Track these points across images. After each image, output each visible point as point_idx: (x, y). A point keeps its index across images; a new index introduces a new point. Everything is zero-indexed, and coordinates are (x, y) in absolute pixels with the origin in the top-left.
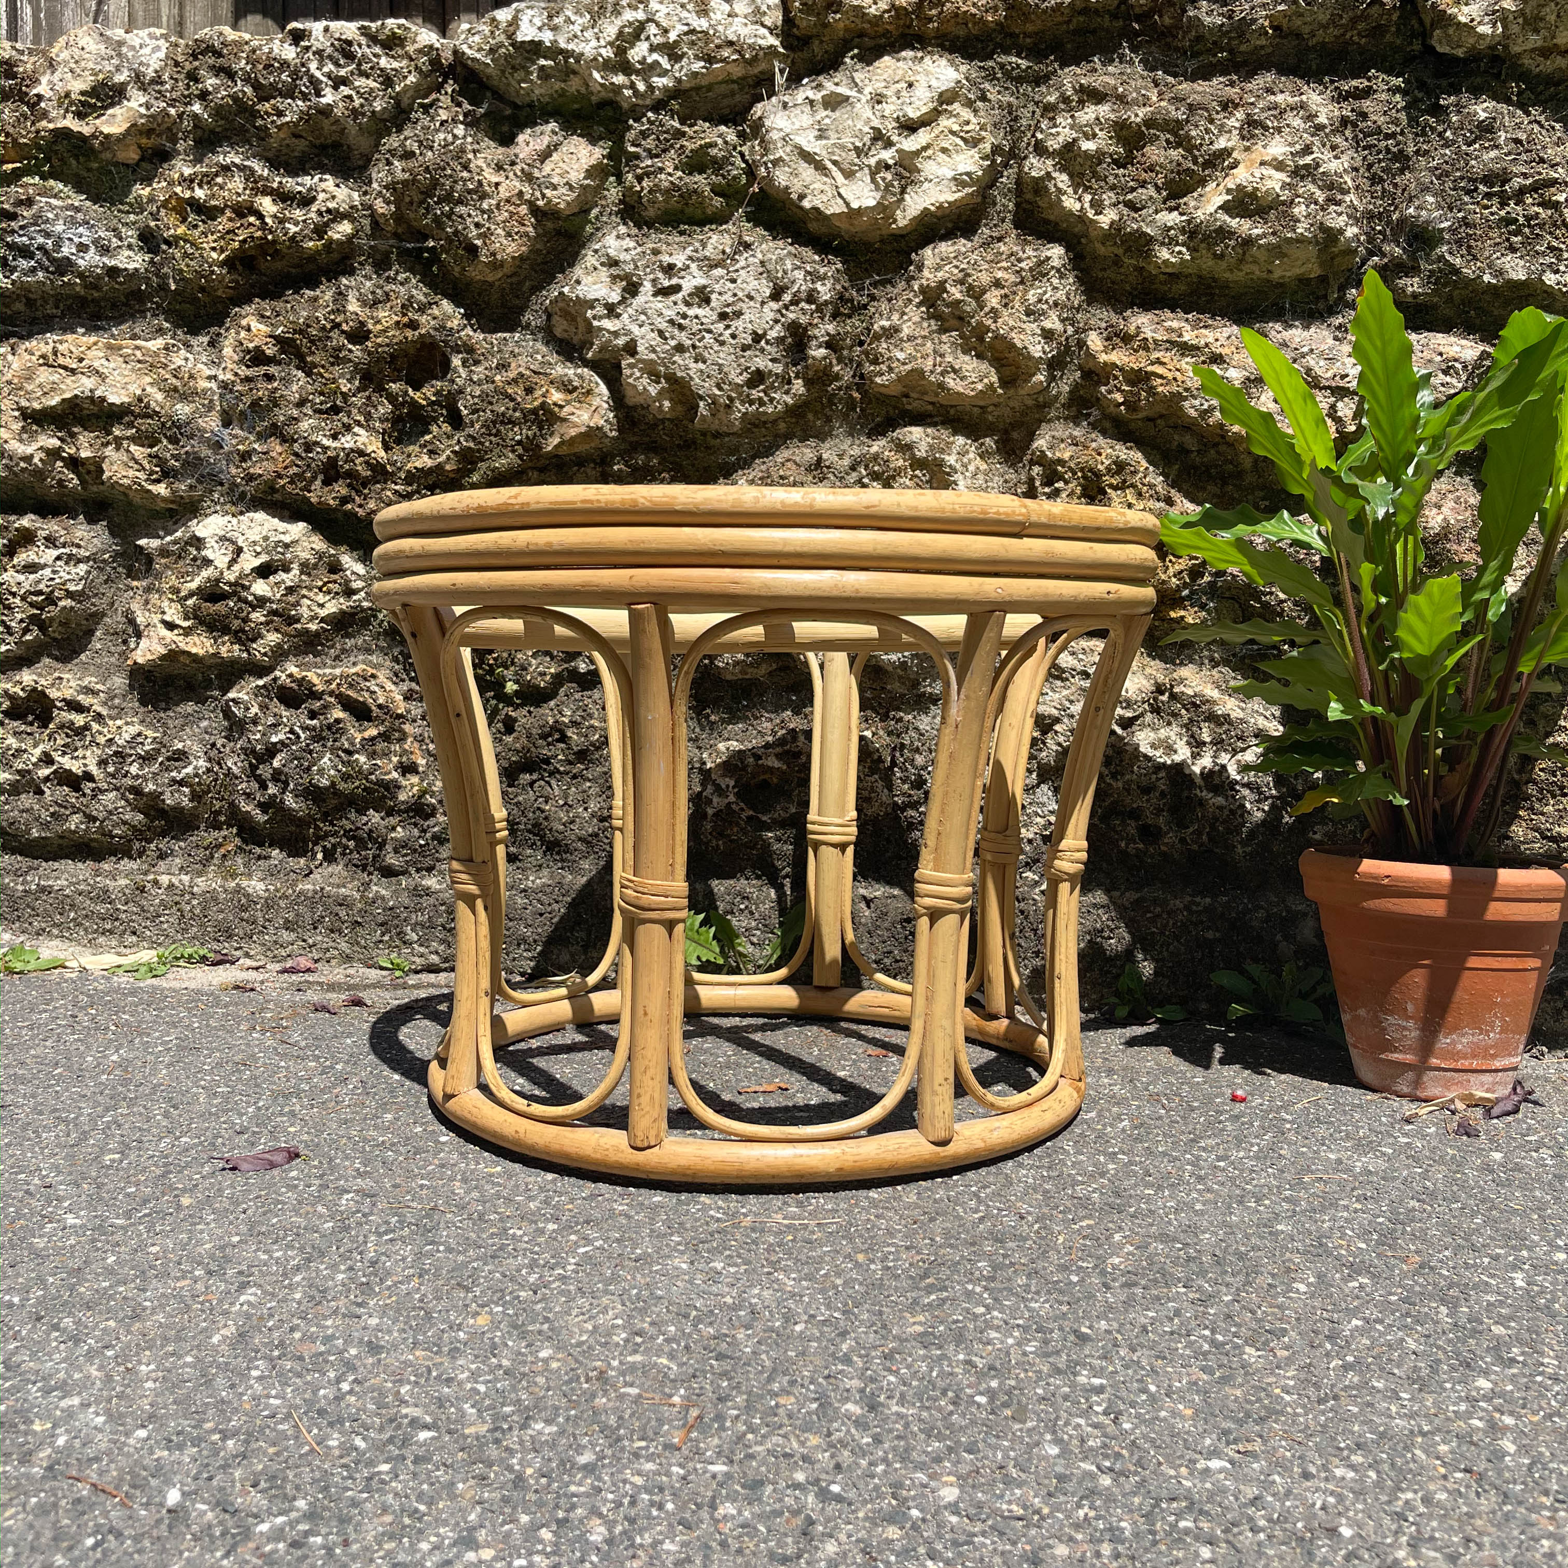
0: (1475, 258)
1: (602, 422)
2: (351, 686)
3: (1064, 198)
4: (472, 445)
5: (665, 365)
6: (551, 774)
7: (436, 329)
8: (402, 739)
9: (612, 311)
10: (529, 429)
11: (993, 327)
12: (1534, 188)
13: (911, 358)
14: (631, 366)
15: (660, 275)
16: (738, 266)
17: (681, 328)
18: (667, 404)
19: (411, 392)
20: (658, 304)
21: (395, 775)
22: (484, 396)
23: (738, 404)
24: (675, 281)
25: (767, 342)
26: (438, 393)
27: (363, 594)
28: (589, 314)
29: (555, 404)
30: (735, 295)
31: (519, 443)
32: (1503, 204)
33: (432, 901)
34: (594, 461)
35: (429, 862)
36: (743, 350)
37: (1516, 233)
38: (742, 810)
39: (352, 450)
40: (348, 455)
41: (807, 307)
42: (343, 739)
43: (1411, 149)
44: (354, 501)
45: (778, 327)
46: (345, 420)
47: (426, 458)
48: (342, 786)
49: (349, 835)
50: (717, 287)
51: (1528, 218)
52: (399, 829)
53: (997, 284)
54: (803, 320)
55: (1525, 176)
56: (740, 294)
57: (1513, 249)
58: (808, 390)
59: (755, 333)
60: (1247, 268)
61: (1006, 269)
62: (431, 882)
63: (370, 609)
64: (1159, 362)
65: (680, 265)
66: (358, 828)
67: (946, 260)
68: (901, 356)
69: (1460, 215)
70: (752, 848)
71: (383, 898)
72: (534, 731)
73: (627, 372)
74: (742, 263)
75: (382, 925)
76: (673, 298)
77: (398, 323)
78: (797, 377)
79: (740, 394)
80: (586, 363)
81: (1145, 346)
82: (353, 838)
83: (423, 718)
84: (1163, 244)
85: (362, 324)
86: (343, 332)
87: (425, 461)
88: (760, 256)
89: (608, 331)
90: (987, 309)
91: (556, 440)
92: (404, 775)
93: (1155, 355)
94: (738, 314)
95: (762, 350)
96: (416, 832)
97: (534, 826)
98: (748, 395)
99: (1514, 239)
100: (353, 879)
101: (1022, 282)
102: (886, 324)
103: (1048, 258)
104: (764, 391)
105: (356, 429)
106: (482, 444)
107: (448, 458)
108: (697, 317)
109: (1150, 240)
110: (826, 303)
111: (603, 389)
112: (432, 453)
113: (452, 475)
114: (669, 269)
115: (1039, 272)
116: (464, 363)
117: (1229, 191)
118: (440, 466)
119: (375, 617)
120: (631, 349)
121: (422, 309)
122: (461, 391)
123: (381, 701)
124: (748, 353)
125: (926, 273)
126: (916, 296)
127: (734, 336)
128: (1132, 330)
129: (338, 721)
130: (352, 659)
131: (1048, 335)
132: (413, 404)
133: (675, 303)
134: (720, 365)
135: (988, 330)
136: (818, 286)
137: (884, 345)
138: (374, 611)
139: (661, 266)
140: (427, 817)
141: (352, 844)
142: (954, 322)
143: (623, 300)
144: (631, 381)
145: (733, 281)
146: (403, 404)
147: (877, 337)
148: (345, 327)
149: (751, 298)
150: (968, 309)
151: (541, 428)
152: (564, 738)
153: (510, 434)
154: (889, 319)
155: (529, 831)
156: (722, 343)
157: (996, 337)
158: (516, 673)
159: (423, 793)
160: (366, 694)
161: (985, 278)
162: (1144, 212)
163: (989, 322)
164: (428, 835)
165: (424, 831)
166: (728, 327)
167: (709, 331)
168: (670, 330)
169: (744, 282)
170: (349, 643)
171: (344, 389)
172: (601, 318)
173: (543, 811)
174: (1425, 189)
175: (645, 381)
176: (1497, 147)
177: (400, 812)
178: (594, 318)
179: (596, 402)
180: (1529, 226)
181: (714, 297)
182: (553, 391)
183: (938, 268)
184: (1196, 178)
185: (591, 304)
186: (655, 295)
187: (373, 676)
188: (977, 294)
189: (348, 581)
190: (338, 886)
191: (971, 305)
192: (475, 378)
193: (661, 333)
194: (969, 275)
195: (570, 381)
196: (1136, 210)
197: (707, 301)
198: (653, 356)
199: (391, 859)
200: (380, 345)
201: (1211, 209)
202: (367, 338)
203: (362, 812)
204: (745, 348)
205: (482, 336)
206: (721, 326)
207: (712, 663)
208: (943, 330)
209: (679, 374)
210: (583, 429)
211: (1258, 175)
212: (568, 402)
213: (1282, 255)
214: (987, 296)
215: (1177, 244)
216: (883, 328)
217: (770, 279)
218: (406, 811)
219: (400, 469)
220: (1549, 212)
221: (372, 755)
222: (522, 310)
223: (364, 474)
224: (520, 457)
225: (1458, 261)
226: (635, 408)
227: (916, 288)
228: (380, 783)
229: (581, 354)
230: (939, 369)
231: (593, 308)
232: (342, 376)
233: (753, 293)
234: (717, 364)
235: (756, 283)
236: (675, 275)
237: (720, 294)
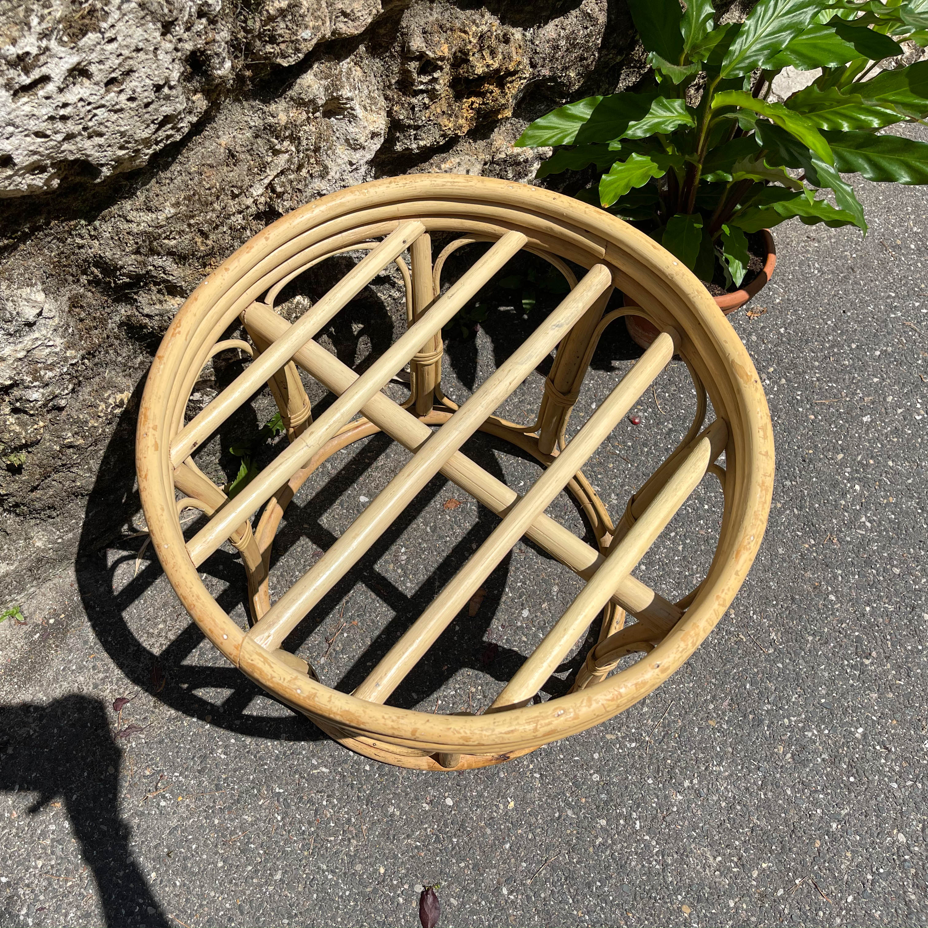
5: (51, 158)
14: (9, 178)
15: (12, 73)
16: (111, 21)
17: (64, 118)
18: (56, 182)
20: (23, 106)
23: (144, 151)
24: (36, 74)
30: (119, 55)
36: (146, 107)
41: (201, 27)
45: (178, 65)
50: (95, 57)
54: (200, 43)
56: (126, 51)
58: (209, 100)
59: (155, 85)
65: (34, 51)
74: (117, 16)
76: (42, 92)
79: (148, 143)
94: (129, 73)
95: (167, 97)
98: (156, 139)
104: (172, 128)
108: (80, 99)
110: (219, 13)
114: (21, 61)
120: (6, 162)
124: (151, 107)
127: (131, 99)
133: (47, 97)
134: (122, 131)
139: (9, 63)
144: (11, 188)
145: (112, 40)
156: (120, 111)
158: (9, 447)
166: (121, 92)
167: (100, 106)
168: (50, 127)
169: (126, 36)
175: (28, 179)
181: (93, 68)
186: (13, 96)
193: (40, 134)
198: (36, 157)
204: (147, 104)
206: (112, 94)
209: (71, 158)
233: (141, 45)
234: (119, 132)
235: (140, 31)
236: (34, 66)
237: (100, 62)
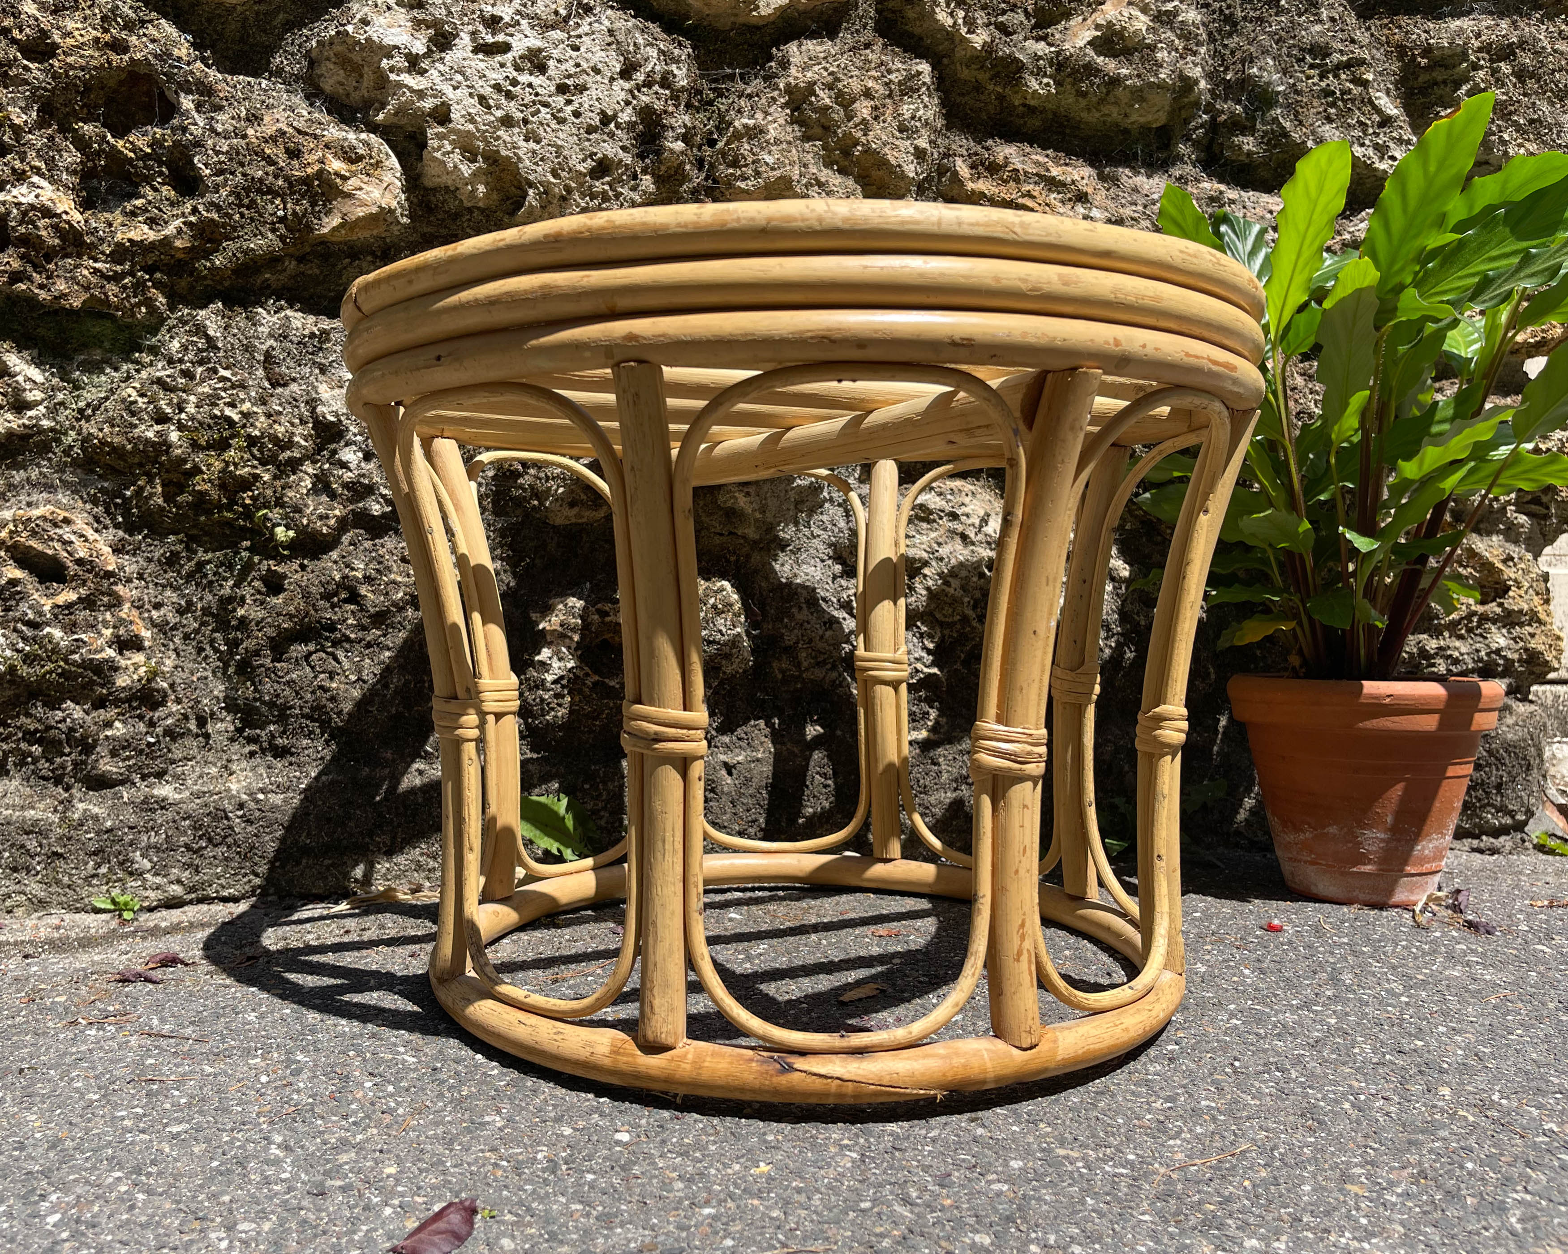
0: (1301, 123)
1: (394, 204)
2: (34, 534)
3: (938, 10)
4: (215, 216)
5: (485, 140)
6: (335, 644)
7: (156, 56)
8: (116, 602)
9: (414, 64)
10: (297, 202)
11: (863, 139)
12: (1348, 65)
13: (779, 164)
14: (440, 137)
15: (481, 28)
16: (580, 31)
17: (509, 96)
18: (481, 188)
19: (109, 137)
20: (479, 62)
21: (110, 653)
22: (233, 154)
23: (576, 196)
24: (501, 38)
25: (618, 126)
26: (155, 143)
27: (41, 408)
28: (385, 63)
29: (337, 174)
30: (578, 65)
31: (282, 220)
32: (1322, 77)
33: (170, 815)
34: (373, 253)
35: (159, 765)
36: (588, 132)
37: (1333, 105)
38: (587, 675)
39: (32, 207)
40: (25, 214)
41: (661, 91)
42: (24, 607)
43: (1239, 14)
44: (30, 279)
45: (629, 110)
46: (17, 164)
47: (145, 228)
48: (24, 671)
49: (30, 737)
50: (555, 53)
51: (1343, 93)
52: (117, 724)
53: (867, 94)
54: (658, 105)
55: (1341, 51)
56: (585, 65)
57: (1329, 120)
58: (658, 188)
59: (603, 113)
60: (1105, 110)
61: (876, 79)
62: (165, 790)
63: (52, 430)
64: (1029, 195)
65: (507, 19)
66: (49, 728)
67: (814, 59)
68: (770, 160)
69: (1291, 81)
70: (595, 719)
71: (96, 818)
72: (313, 590)
73: (435, 143)
74: (585, 28)
75: (95, 853)
76: (499, 58)
77: (97, 40)
78: (645, 171)
79: (581, 185)
80: (373, 128)
81: (1016, 177)
82: (39, 742)
83: (141, 577)
84: (1032, 73)
85: (44, 34)
86: (14, 41)
87: (141, 232)
88: (607, 23)
89: (410, 89)
90: (857, 120)
91: (336, 221)
92: (121, 653)
93: (1026, 188)
94: (582, 89)
95: (612, 135)
96: (142, 727)
97: (312, 708)
98: (591, 187)
99: (1332, 111)
100: (42, 797)
101: (890, 96)
102: (751, 122)
103: (919, 73)
104: (609, 184)
105: (35, 179)
106: (230, 216)
107: (180, 231)
108: (530, 85)
109: (1020, 67)
110: (683, 89)
111: (394, 161)
112: (152, 222)
113: (180, 255)
114: (493, 23)
115: (908, 87)
116: (199, 107)
117: (1098, 27)
118: (166, 242)
119: (58, 441)
120: (442, 115)
121: (129, 26)
122: (198, 144)
123: (82, 554)
124: (593, 136)
125: (793, 71)
126: (780, 95)
127: (577, 114)
128: (1000, 159)
129: (13, 582)
130: (23, 498)
131: (920, 154)
132: (114, 155)
133: (502, 65)
134: (559, 147)
135: (857, 143)
136: (674, 67)
137: (747, 146)
138: (57, 433)
139: (482, 17)
140: (155, 705)
141: (36, 749)
142: (818, 131)
143: (429, 54)
144: (438, 155)
145: (576, 48)
146: (98, 153)
147: (737, 136)
148: (16, 33)
149: (597, 71)
150: (836, 117)
151: (313, 204)
152: (354, 598)
153: (270, 207)
154: (752, 117)
155: (304, 716)
156: (562, 121)
157: (867, 151)
158: (286, 516)
159: (153, 674)
160: (57, 546)
161: (856, 86)
162: (1014, 37)
163: (859, 134)
164: (159, 730)
165: (152, 724)
166: (569, 102)
167: (546, 105)
168: (494, 98)
169: (588, 50)
170: (18, 476)
171: (17, 121)
172: (400, 71)
173: (325, 690)
174: (1265, 52)
175: (457, 157)
176: (1320, 21)
177: (117, 702)
178: (392, 69)
179: (388, 177)
180: (1343, 100)
181: (551, 63)
182: (330, 157)
183: (805, 68)
184: (1062, 9)
185: (389, 51)
186: (476, 51)
187: (67, 521)
188: (846, 101)
189: (18, 391)
190: (22, 808)
191: (838, 114)
192: (219, 128)
193: (482, 99)
194: (838, 80)
195: (353, 148)
196: (1008, 34)
197: (542, 69)
198: (471, 127)
199: (108, 766)
200: (72, 67)
201: (1081, 43)
202: (54, 55)
203: (53, 704)
204: (590, 130)
205: (220, 76)
206: (560, 100)
207: (541, 504)
208: (806, 138)
209: (504, 153)
210: (374, 210)
211: (1126, 14)
212: (354, 174)
213: (1142, 100)
214: (857, 105)
215: (1045, 75)
216: (745, 126)
217: (620, 51)
218: (128, 700)
219: (102, 240)
220: (1360, 89)
221: (71, 628)
222: (271, 50)
223: (50, 242)
224: (282, 238)
225: (1287, 125)
226: (435, 190)
227: (782, 86)
228: (89, 665)
229: (366, 115)
230: (804, 181)
231: (390, 57)
232: (13, 102)
233: (600, 66)
234: (555, 145)
235: (603, 54)
236: (501, 30)
237: (559, 61)
